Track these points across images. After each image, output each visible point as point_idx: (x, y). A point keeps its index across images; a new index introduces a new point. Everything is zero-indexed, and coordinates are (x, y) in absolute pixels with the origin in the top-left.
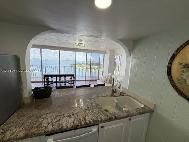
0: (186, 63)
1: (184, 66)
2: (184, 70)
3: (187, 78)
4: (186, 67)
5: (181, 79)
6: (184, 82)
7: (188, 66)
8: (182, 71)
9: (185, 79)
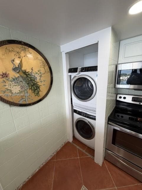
0: (2, 72)
1: (2, 75)
2: (4, 80)
3: (10, 87)
4: (5, 77)
5: (6, 90)
6: (10, 92)
7: (6, 75)
8: (3, 81)
9: (10, 89)
